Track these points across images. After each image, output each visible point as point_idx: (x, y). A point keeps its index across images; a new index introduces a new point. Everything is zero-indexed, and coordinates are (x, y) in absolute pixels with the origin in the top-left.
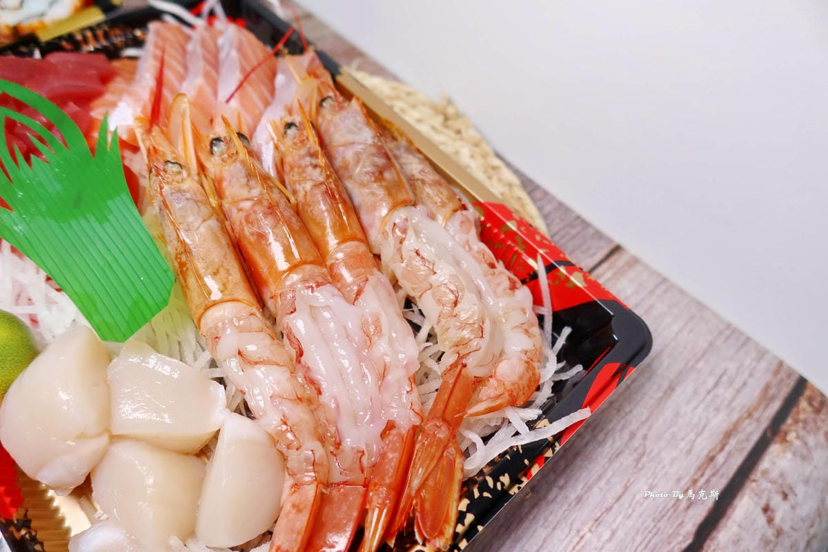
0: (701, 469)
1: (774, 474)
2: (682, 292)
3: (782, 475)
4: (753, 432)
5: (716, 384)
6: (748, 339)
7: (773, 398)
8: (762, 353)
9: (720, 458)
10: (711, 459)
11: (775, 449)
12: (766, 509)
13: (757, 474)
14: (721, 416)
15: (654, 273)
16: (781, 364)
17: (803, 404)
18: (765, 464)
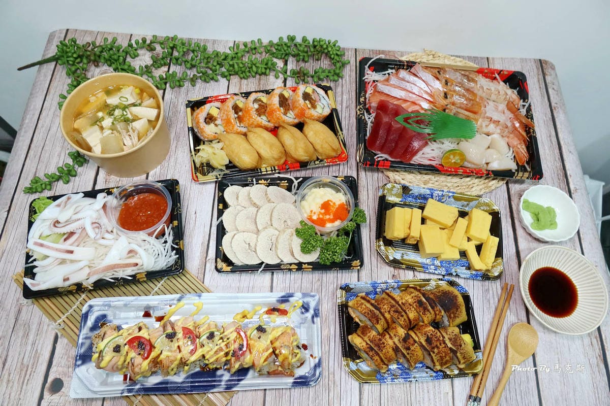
0: (540, 91)
1: (550, 82)
2: (507, 58)
3: (551, 81)
4: (541, 77)
5: (529, 73)
6: (526, 59)
7: (539, 68)
8: (530, 59)
9: (541, 86)
10: (540, 87)
11: (546, 77)
12: (553, 89)
13: (548, 84)
14: (535, 78)
15: (499, 58)
16: (534, 59)
17: (544, 65)
18: (547, 82)
